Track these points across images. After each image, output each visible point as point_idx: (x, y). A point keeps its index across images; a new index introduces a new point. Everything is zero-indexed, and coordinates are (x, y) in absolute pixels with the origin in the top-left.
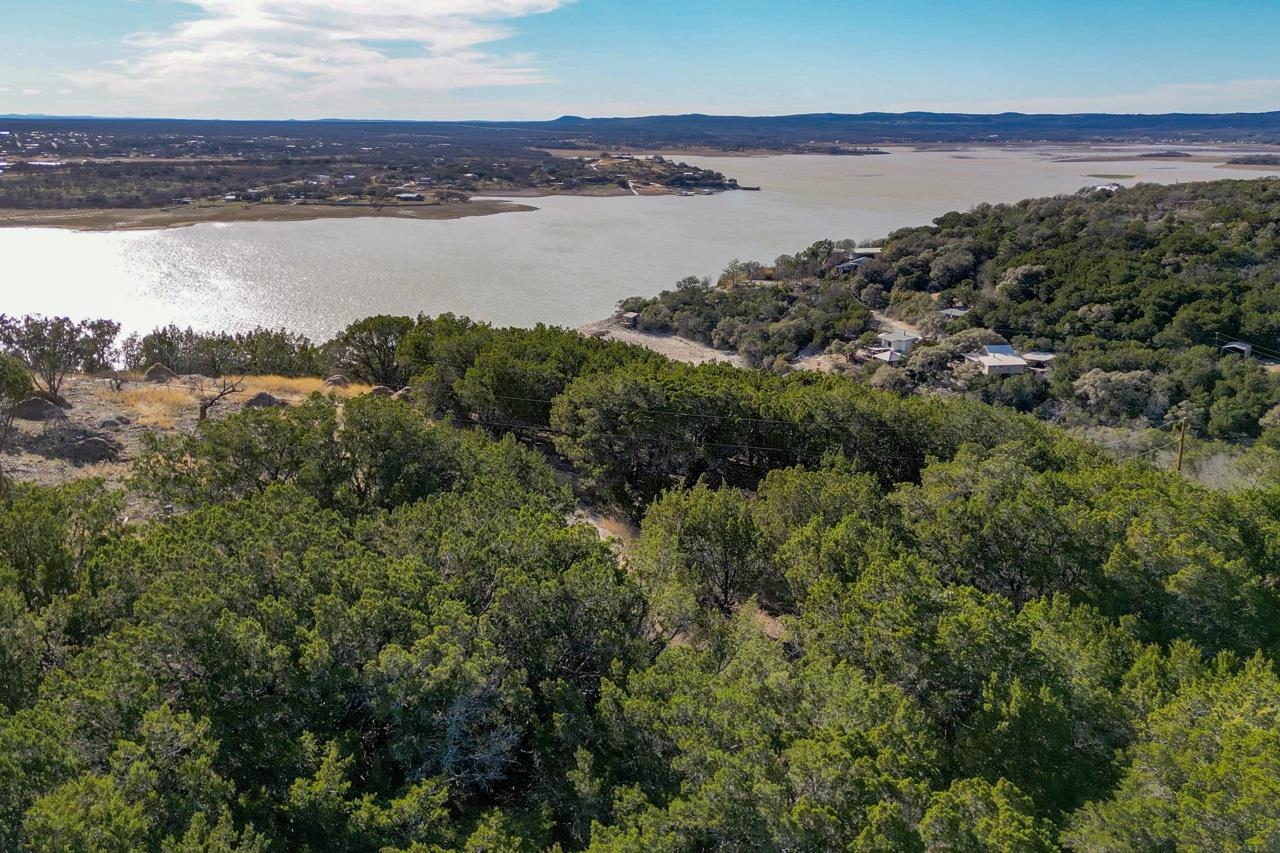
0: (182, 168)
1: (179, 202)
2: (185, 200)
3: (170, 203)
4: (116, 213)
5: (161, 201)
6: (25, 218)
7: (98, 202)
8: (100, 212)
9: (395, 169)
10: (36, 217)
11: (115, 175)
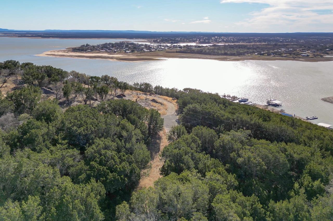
0: (249, 46)
1: (244, 55)
2: (245, 54)
3: (241, 55)
4: (228, 57)
5: (239, 54)
6: (209, 57)
7: (226, 54)
8: (225, 56)
9: (306, 47)
10: (212, 57)
11: (232, 48)
